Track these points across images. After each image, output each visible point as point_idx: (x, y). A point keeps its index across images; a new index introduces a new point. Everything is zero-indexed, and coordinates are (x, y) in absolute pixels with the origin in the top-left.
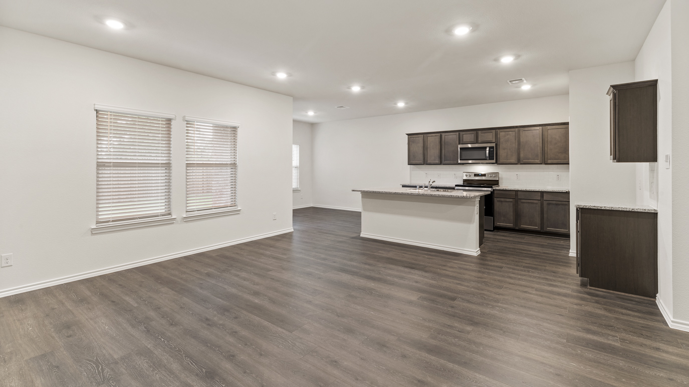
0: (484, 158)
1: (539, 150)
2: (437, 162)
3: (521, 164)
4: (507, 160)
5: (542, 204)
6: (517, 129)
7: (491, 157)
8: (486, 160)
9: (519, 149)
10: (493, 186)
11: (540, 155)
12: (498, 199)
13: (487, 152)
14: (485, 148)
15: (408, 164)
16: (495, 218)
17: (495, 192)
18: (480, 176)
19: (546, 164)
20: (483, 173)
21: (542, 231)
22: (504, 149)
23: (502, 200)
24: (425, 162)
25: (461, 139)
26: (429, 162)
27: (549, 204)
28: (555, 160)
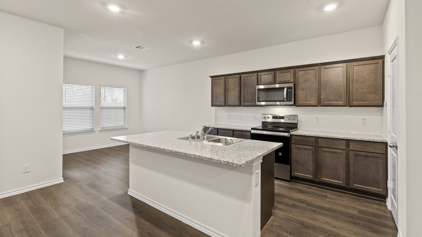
0: (282, 99)
1: (343, 90)
2: (237, 103)
3: (322, 106)
4: (306, 102)
5: (348, 155)
6: (317, 67)
7: (288, 99)
8: (284, 101)
9: (319, 90)
10: (290, 131)
11: (344, 96)
12: (296, 146)
13: (285, 93)
14: (283, 88)
15: (212, 106)
16: (293, 167)
17: (293, 137)
18: (278, 118)
19: (351, 106)
20: (282, 115)
21: (347, 187)
22: (303, 89)
23: (301, 146)
24: (226, 104)
25: (259, 80)
26: (230, 103)
27: (356, 155)
28: (362, 101)
